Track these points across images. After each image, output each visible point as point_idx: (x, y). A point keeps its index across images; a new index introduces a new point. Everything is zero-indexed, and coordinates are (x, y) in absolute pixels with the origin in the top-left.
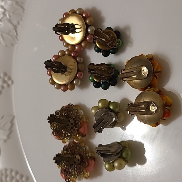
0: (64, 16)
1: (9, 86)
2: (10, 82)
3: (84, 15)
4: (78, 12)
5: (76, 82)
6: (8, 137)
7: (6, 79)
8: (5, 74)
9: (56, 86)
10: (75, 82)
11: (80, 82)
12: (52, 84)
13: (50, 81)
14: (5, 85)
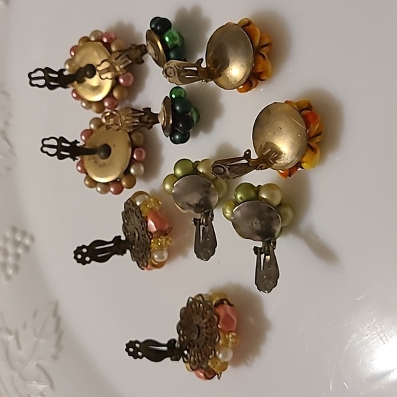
0: (73, 54)
1: (27, 248)
2: (27, 242)
3: (105, 40)
4: (93, 39)
5: (135, 170)
6: (58, 346)
7: (19, 238)
8: (14, 230)
9: (99, 189)
10: (132, 171)
11: (142, 168)
12: (90, 186)
13: (87, 183)
14: (20, 251)
